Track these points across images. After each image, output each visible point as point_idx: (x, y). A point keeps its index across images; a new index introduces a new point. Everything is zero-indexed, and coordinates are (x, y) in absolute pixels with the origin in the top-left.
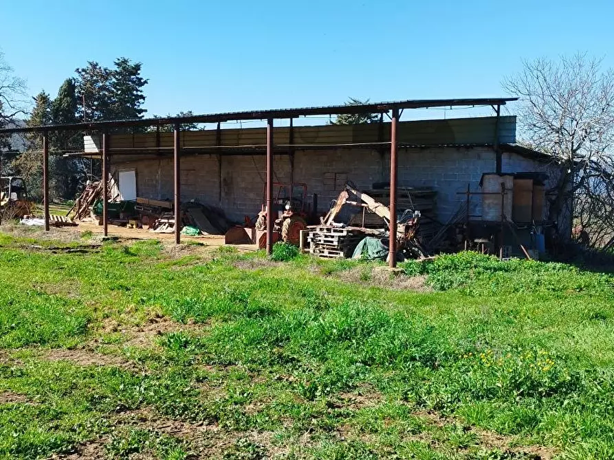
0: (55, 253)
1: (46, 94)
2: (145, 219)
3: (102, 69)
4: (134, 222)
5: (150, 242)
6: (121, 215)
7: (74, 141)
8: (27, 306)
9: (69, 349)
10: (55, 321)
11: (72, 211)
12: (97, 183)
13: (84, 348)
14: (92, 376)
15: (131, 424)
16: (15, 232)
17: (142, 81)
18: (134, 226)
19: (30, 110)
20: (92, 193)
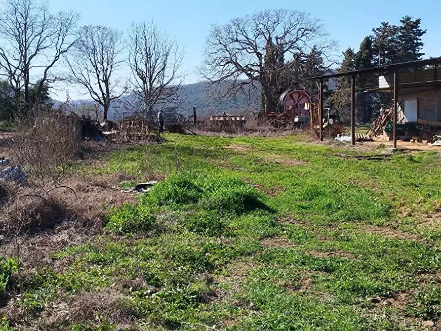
0: (360, 160)
1: (352, 49)
2: (424, 135)
3: (391, 26)
4: (416, 138)
5: (429, 152)
6: (406, 133)
7: (371, 81)
8: (347, 194)
9: (378, 225)
10: (367, 205)
11: (370, 131)
12: (388, 110)
13: (388, 226)
14: (397, 246)
15: (431, 283)
16: (332, 146)
17: (421, 32)
18: (416, 141)
19: (341, 61)
20: (385, 117)
